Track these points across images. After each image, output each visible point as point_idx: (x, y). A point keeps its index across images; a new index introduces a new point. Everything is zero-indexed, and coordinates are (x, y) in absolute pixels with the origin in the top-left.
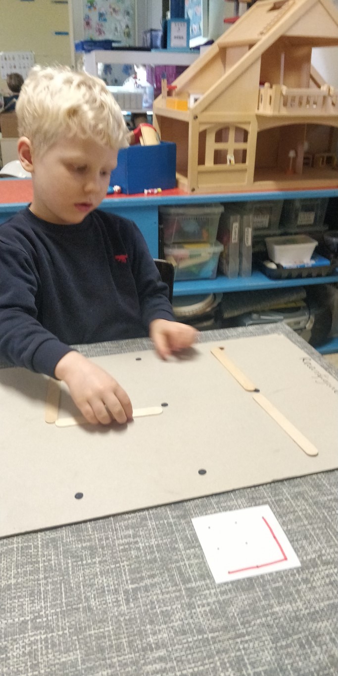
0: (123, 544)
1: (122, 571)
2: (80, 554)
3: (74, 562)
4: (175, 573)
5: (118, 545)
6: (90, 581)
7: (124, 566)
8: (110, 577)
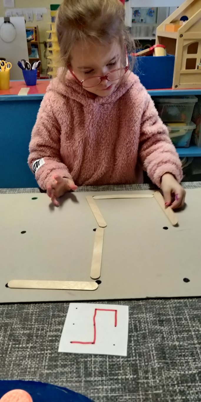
0: (52, 336)
1: (44, 358)
2: (20, 338)
3: (14, 344)
4: (82, 366)
5: (49, 335)
6: (19, 361)
7: (46, 354)
8: (34, 361)
